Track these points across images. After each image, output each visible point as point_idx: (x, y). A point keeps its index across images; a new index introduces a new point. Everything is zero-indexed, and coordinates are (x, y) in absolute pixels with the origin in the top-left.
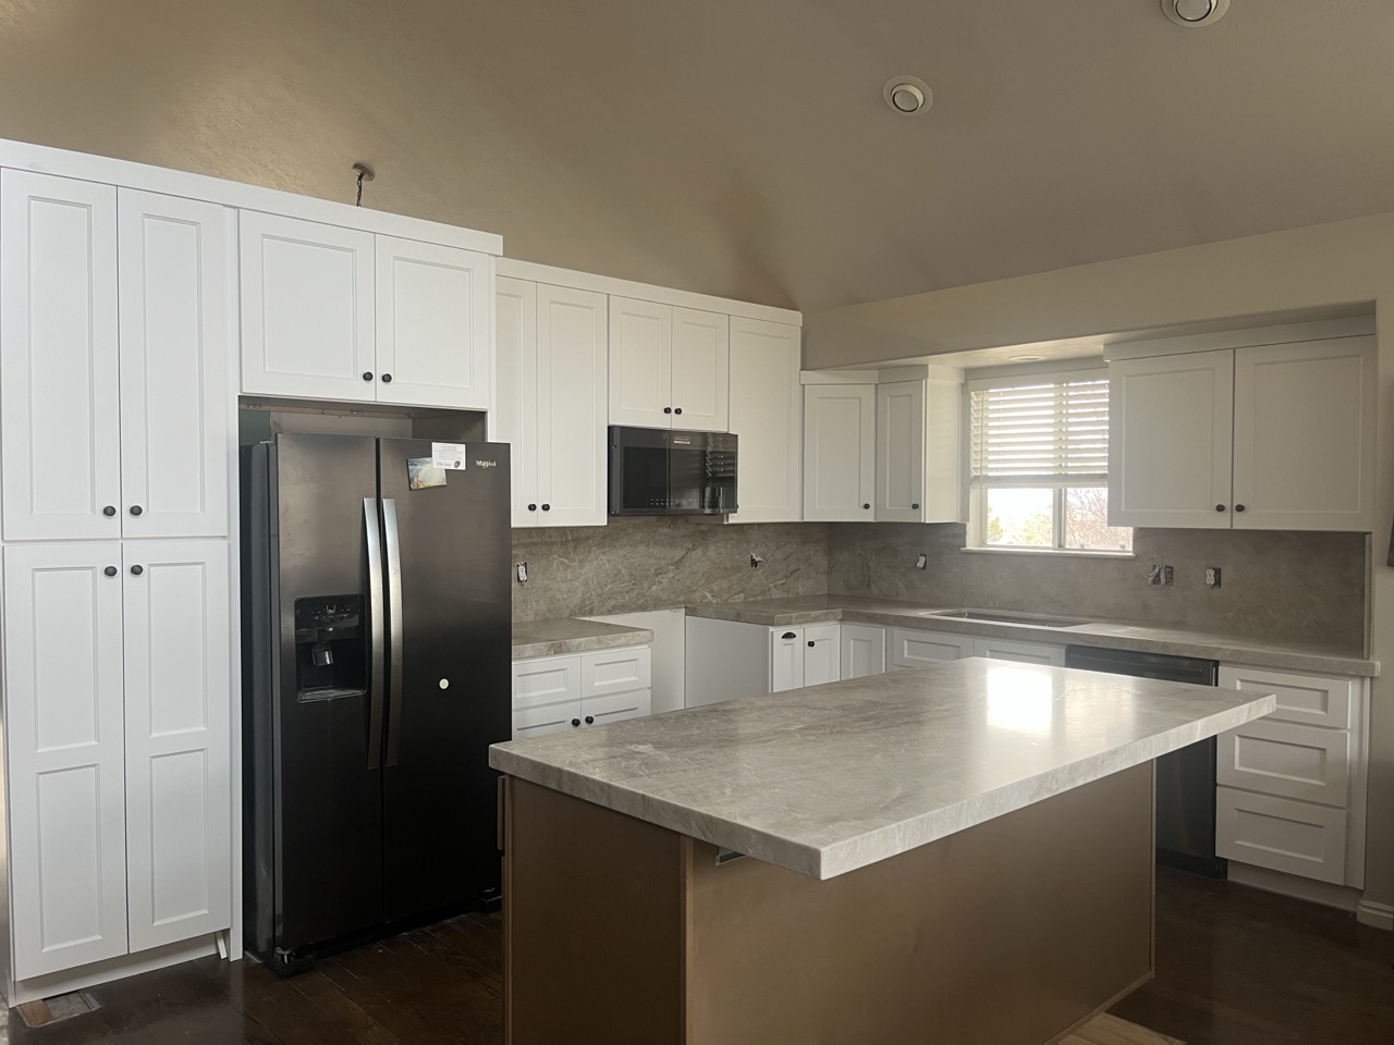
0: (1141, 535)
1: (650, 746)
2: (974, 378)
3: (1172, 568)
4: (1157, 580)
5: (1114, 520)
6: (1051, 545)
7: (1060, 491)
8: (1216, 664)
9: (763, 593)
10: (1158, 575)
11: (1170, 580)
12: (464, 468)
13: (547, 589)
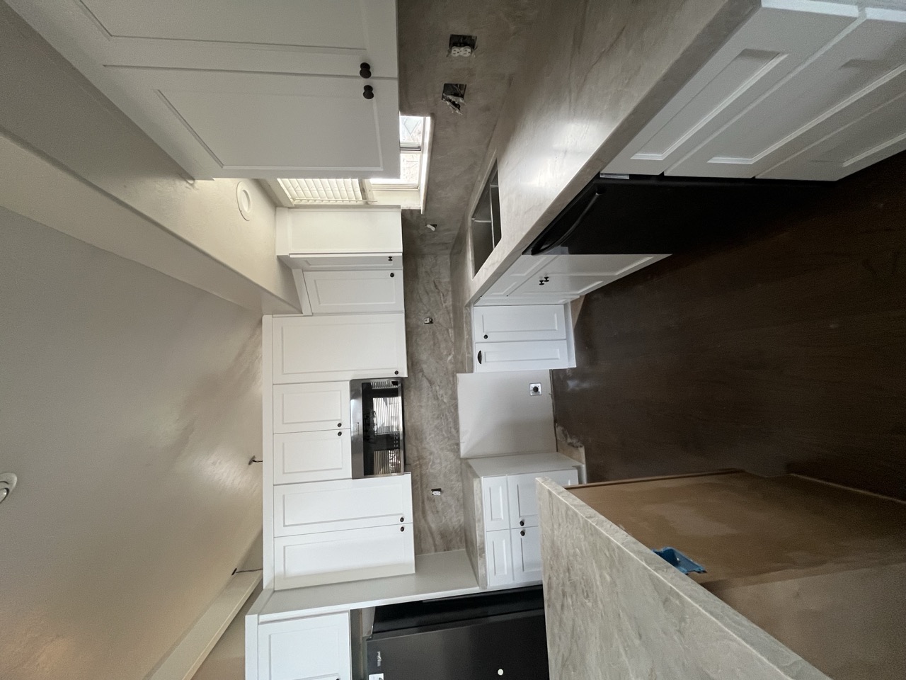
0: (407, 107)
3: (446, 86)
6: (419, 155)
9: (449, 313)
12: (382, 674)
13: (445, 475)
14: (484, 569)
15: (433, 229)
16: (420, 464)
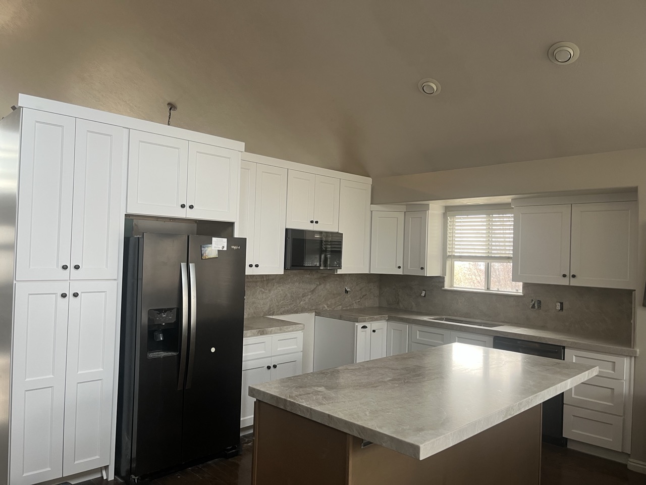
0: (526, 286)
1: (323, 388)
2: (449, 211)
3: (540, 301)
4: (533, 306)
5: (515, 279)
6: (484, 288)
7: (488, 263)
8: (564, 348)
9: (350, 305)
10: (534, 304)
11: (539, 307)
12: (226, 249)
15: (423, 294)
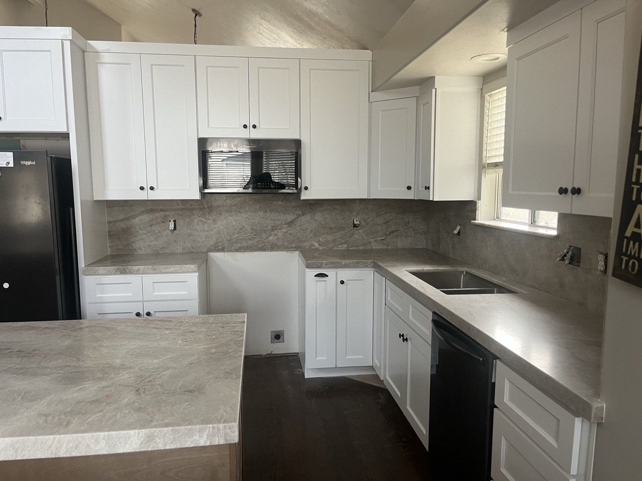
0: (562, 218)
3: (580, 249)
6: (527, 221)
9: (364, 245)
11: (577, 261)
12: (13, 166)
13: (190, 235)
14: (103, 273)
15: (456, 232)
16: (205, 208)
